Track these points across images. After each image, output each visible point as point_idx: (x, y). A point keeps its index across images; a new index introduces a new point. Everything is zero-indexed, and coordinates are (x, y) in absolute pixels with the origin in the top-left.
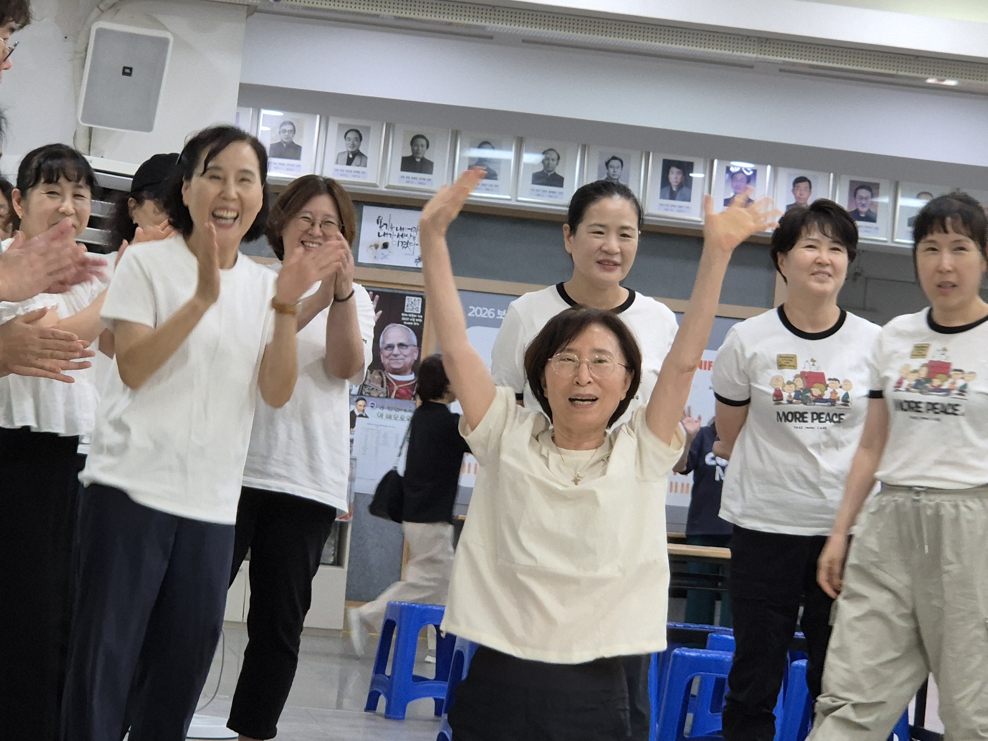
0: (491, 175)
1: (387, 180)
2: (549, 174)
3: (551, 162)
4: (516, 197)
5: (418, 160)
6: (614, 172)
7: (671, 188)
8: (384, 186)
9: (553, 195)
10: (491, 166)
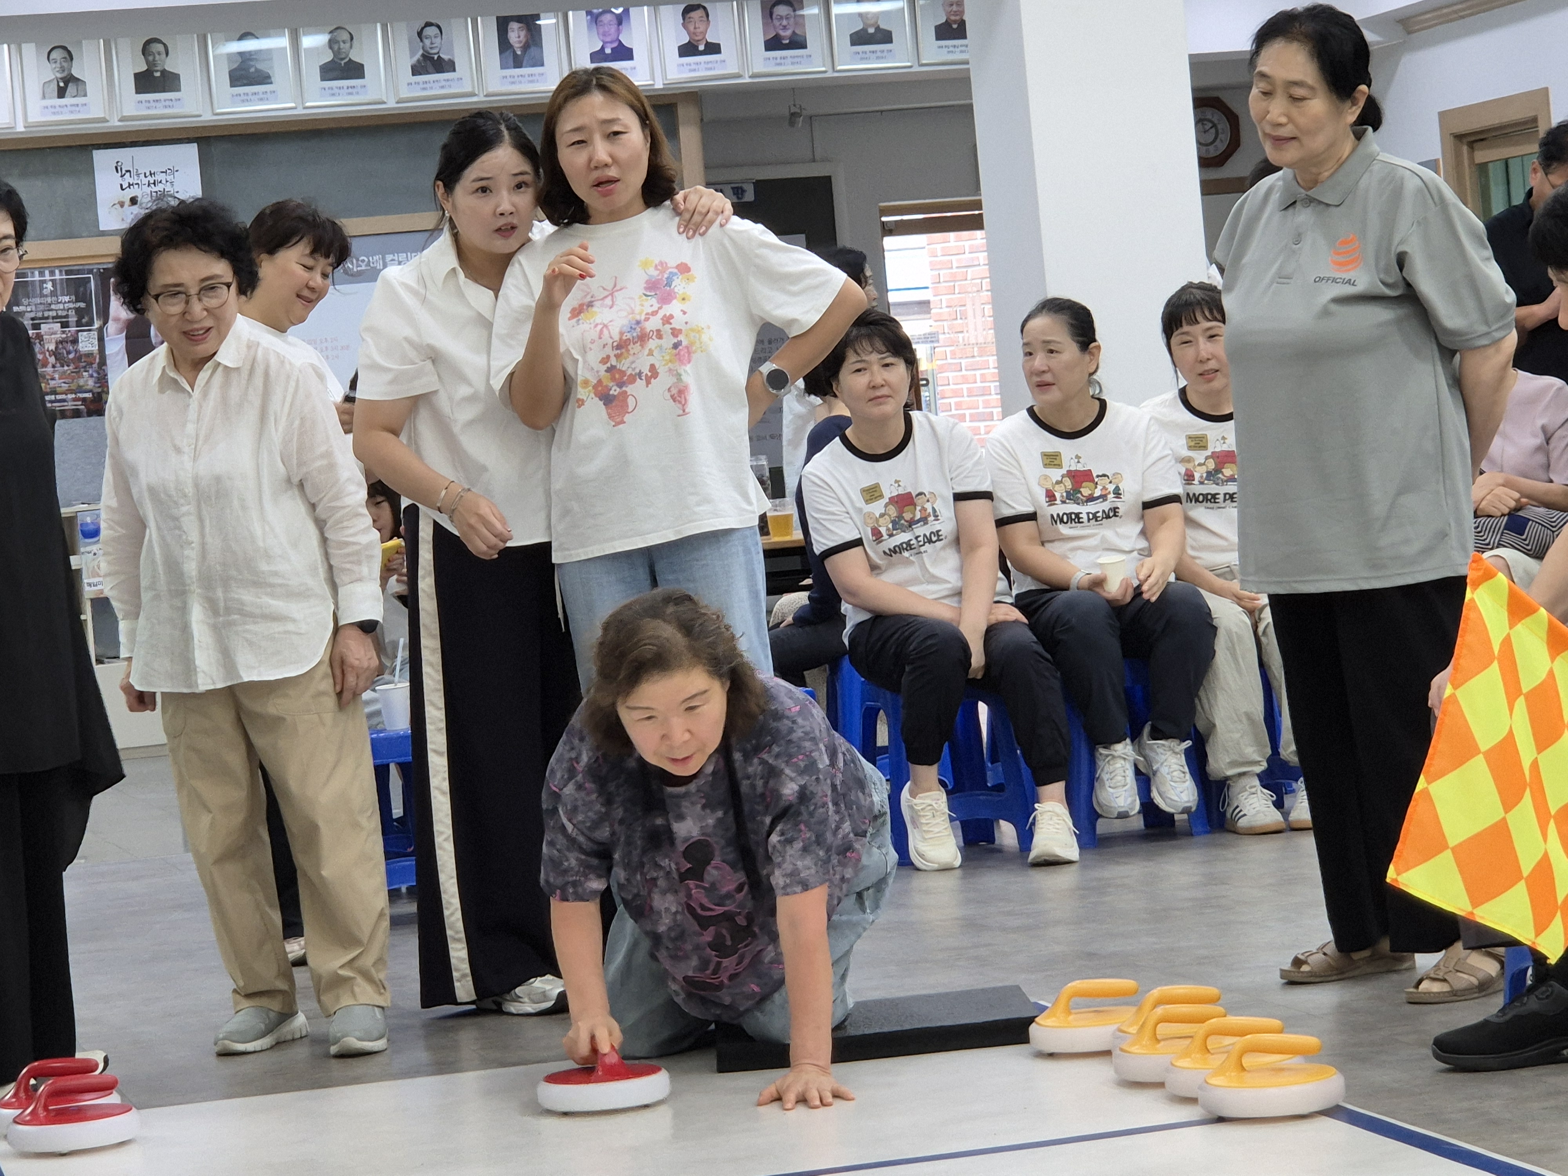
0: (264, 79)
1: (119, 110)
2: (343, 62)
3: (341, 44)
4: (303, 103)
5: (158, 74)
6: (432, 43)
7: (514, 52)
8: (116, 120)
9: (354, 91)
10: (261, 66)
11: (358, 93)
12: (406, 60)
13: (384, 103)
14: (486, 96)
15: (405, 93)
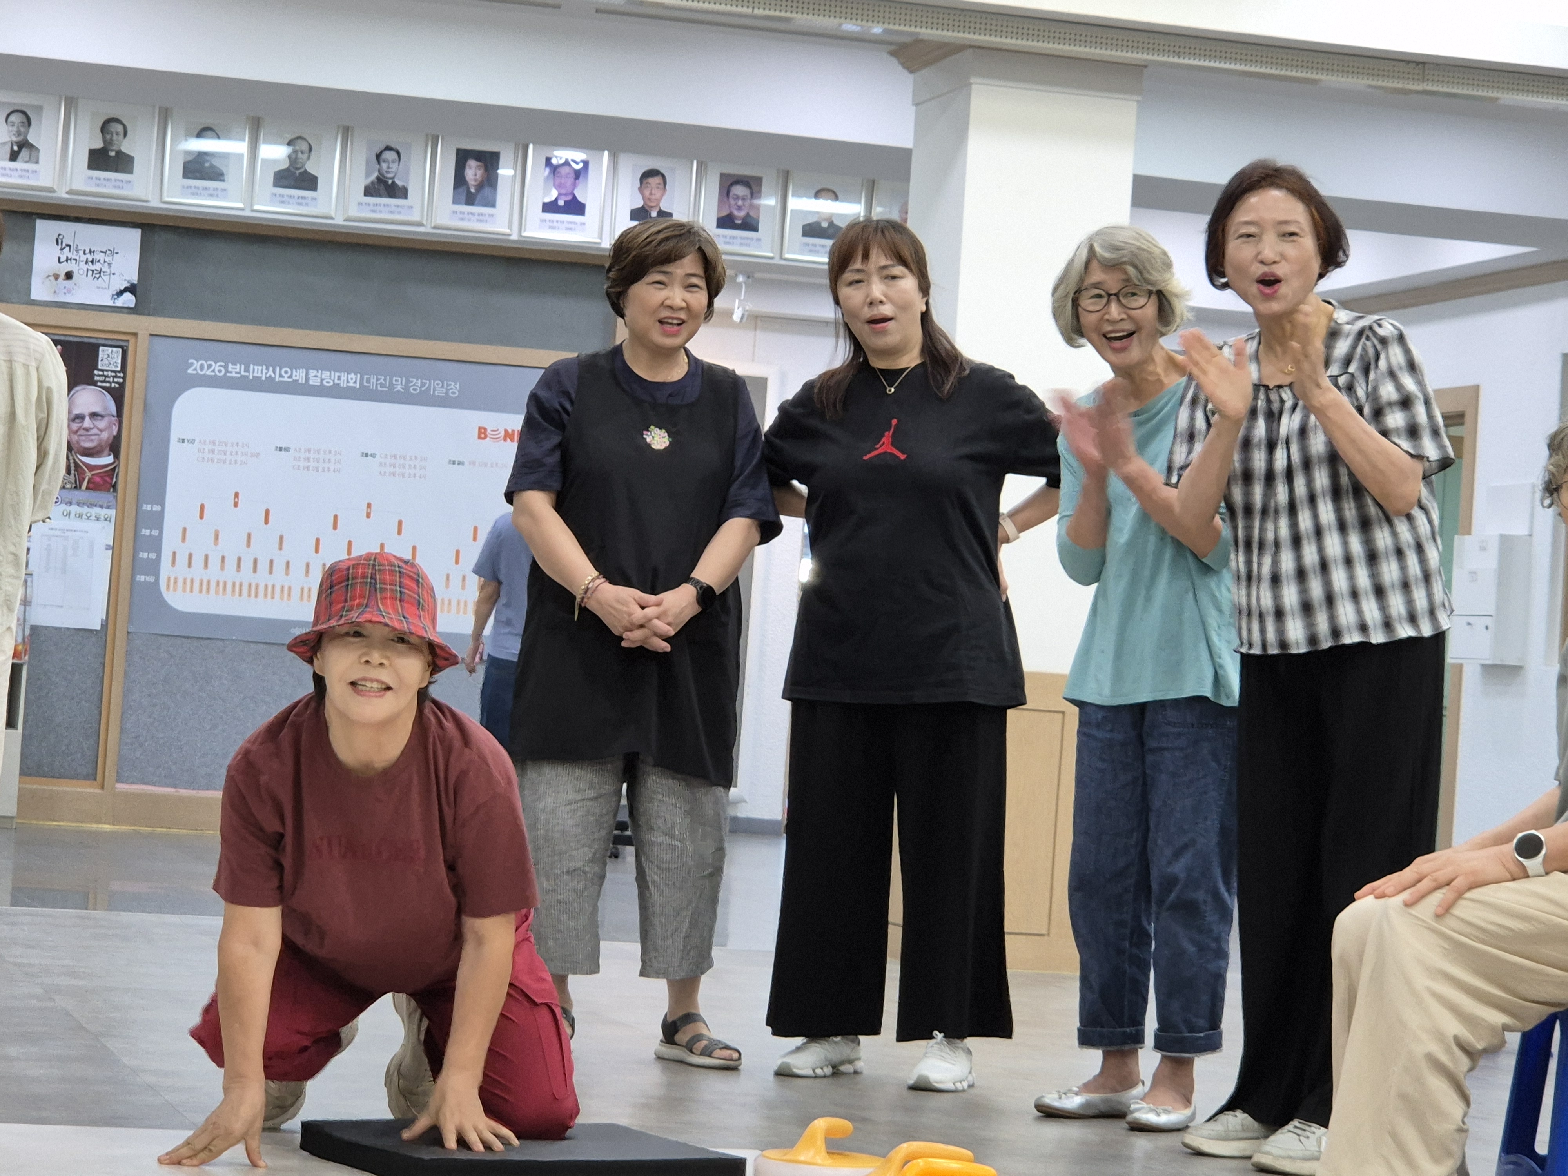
0: (217, 175)
1: (68, 183)
2: (298, 172)
3: (300, 155)
4: (252, 205)
5: (112, 154)
6: (388, 168)
7: (468, 189)
8: (64, 191)
9: (303, 201)
10: (216, 162)
11: (307, 204)
12: (360, 179)
13: (332, 218)
14: (434, 228)
15: (354, 212)
